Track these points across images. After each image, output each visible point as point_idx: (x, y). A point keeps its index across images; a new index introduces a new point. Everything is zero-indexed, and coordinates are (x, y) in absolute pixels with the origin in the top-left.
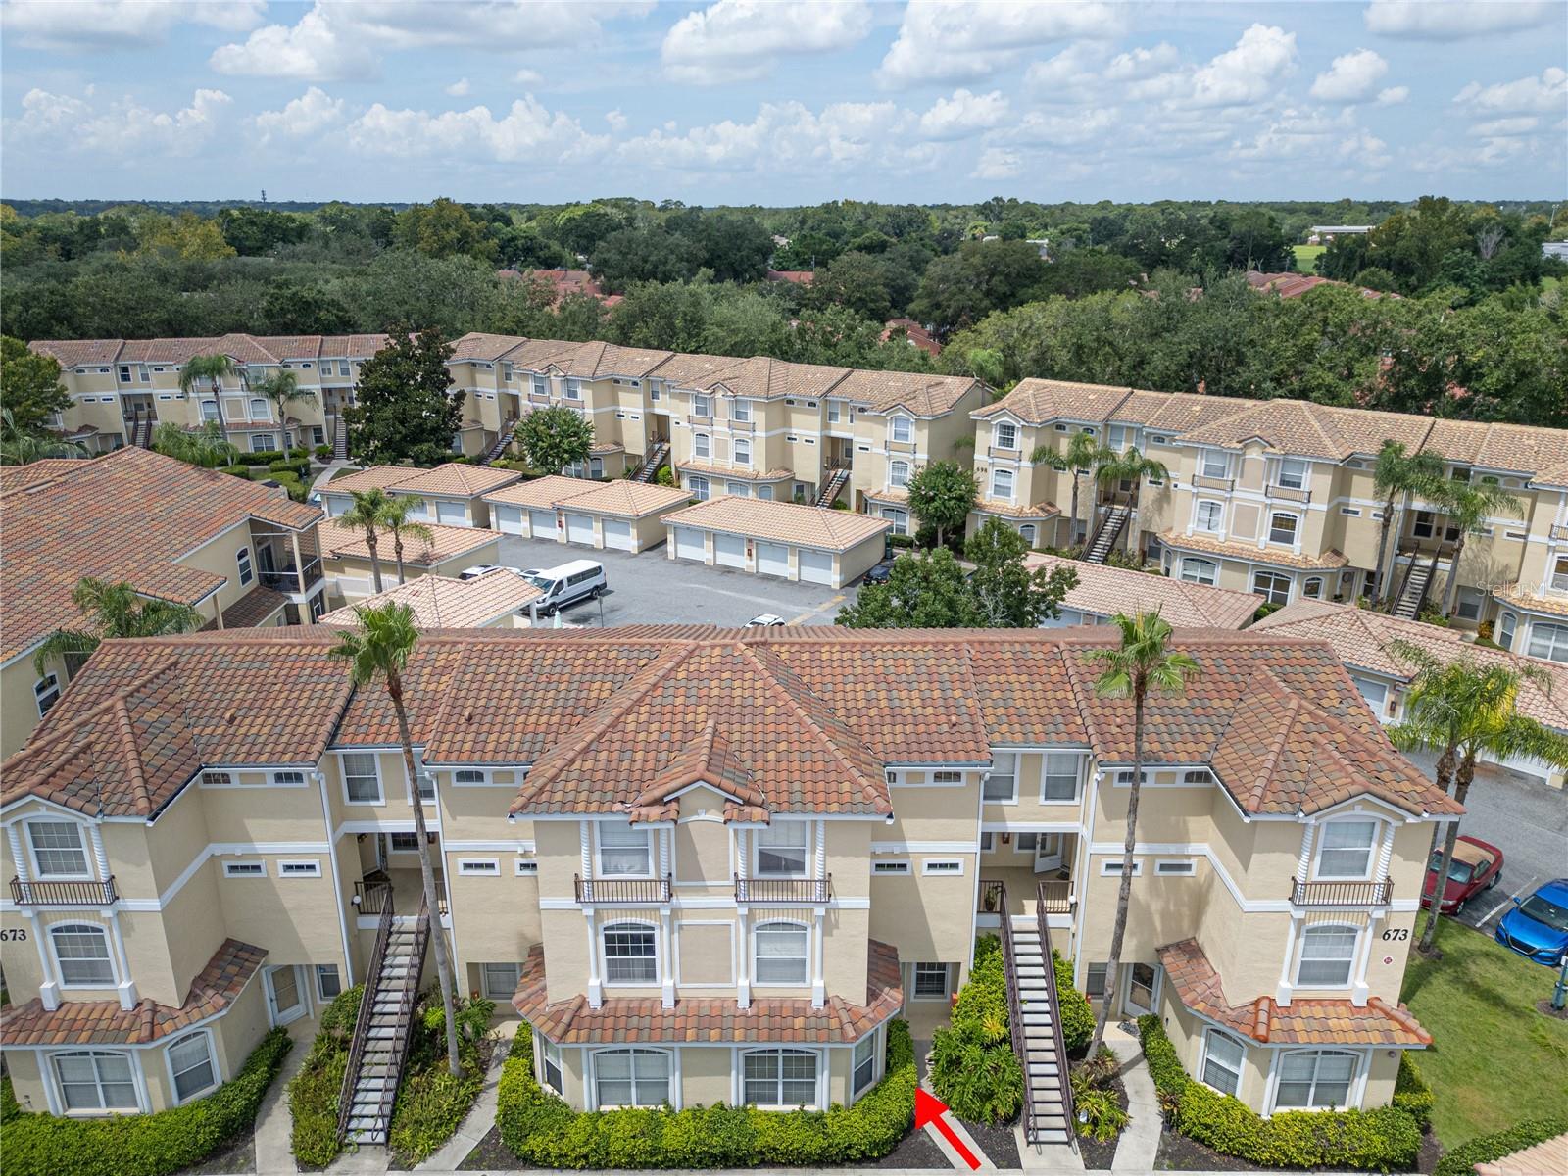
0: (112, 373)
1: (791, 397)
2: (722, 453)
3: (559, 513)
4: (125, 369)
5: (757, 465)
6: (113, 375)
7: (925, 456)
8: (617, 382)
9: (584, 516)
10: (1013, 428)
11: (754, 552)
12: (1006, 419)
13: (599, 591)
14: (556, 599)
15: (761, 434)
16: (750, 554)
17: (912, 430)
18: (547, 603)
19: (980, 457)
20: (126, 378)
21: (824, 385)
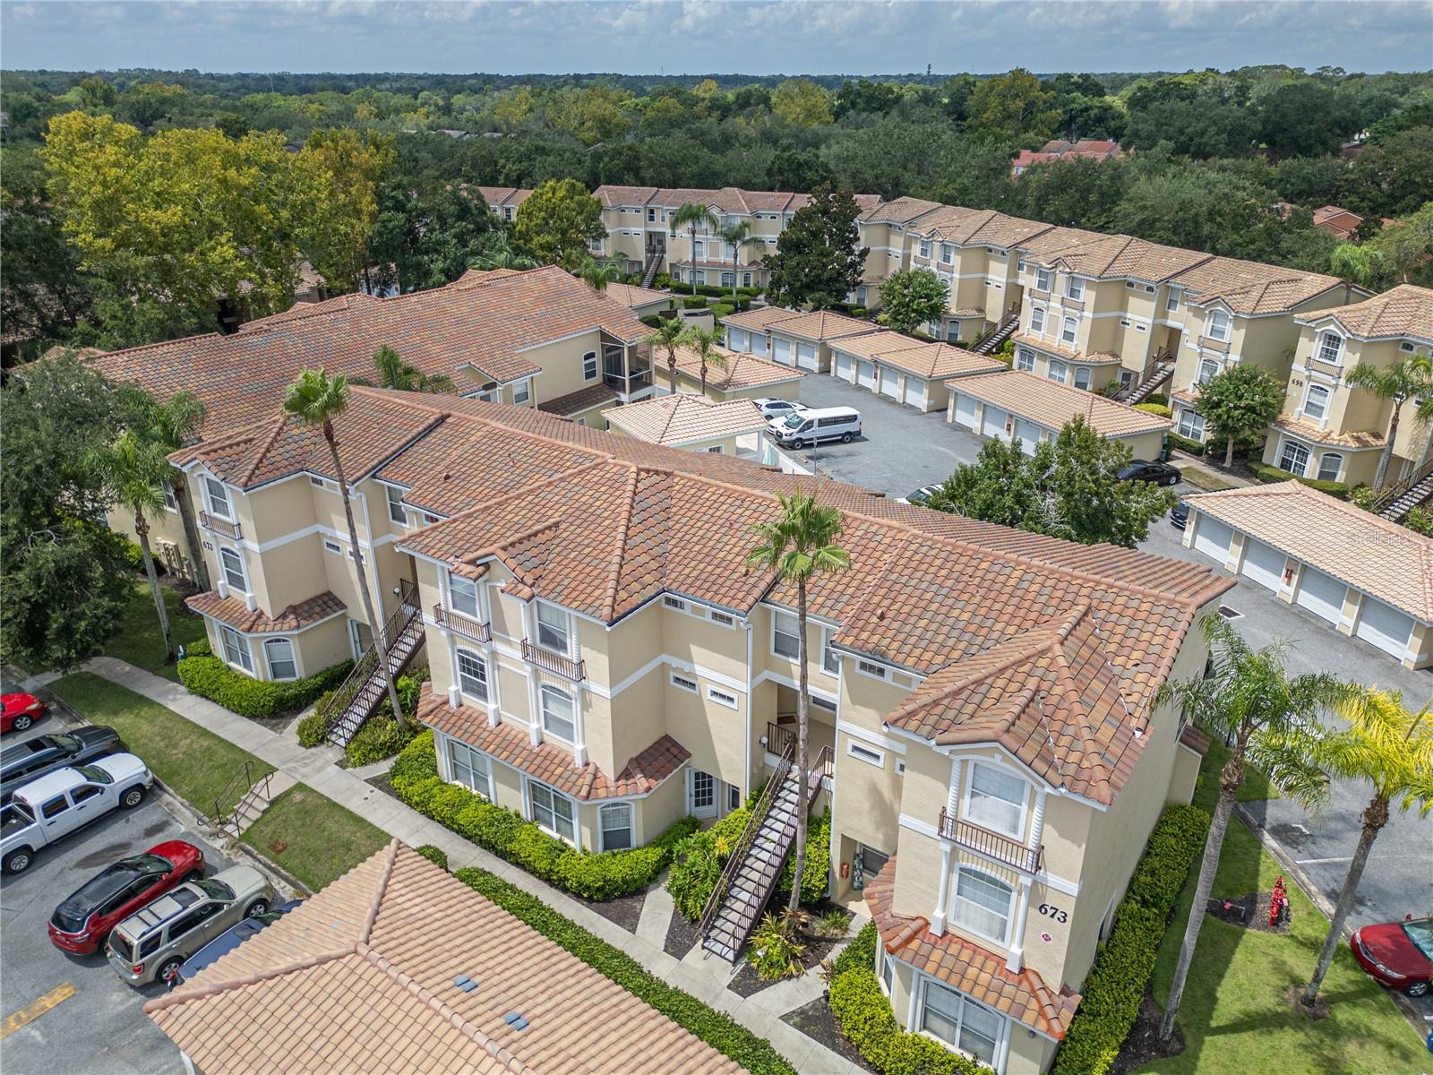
0: (642, 213)
1: (1131, 279)
2: (1053, 331)
3: (877, 366)
4: (652, 211)
5: (1079, 347)
6: (643, 215)
7: (1237, 358)
8: (990, 250)
9: (893, 371)
10: (1339, 339)
11: (1013, 427)
12: (1332, 327)
13: (853, 437)
14: (804, 436)
15: (1088, 314)
16: (1009, 430)
17: (1229, 327)
18: (794, 438)
19: (1298, 367)
20: (652, 219)
21: (1170, 269)
